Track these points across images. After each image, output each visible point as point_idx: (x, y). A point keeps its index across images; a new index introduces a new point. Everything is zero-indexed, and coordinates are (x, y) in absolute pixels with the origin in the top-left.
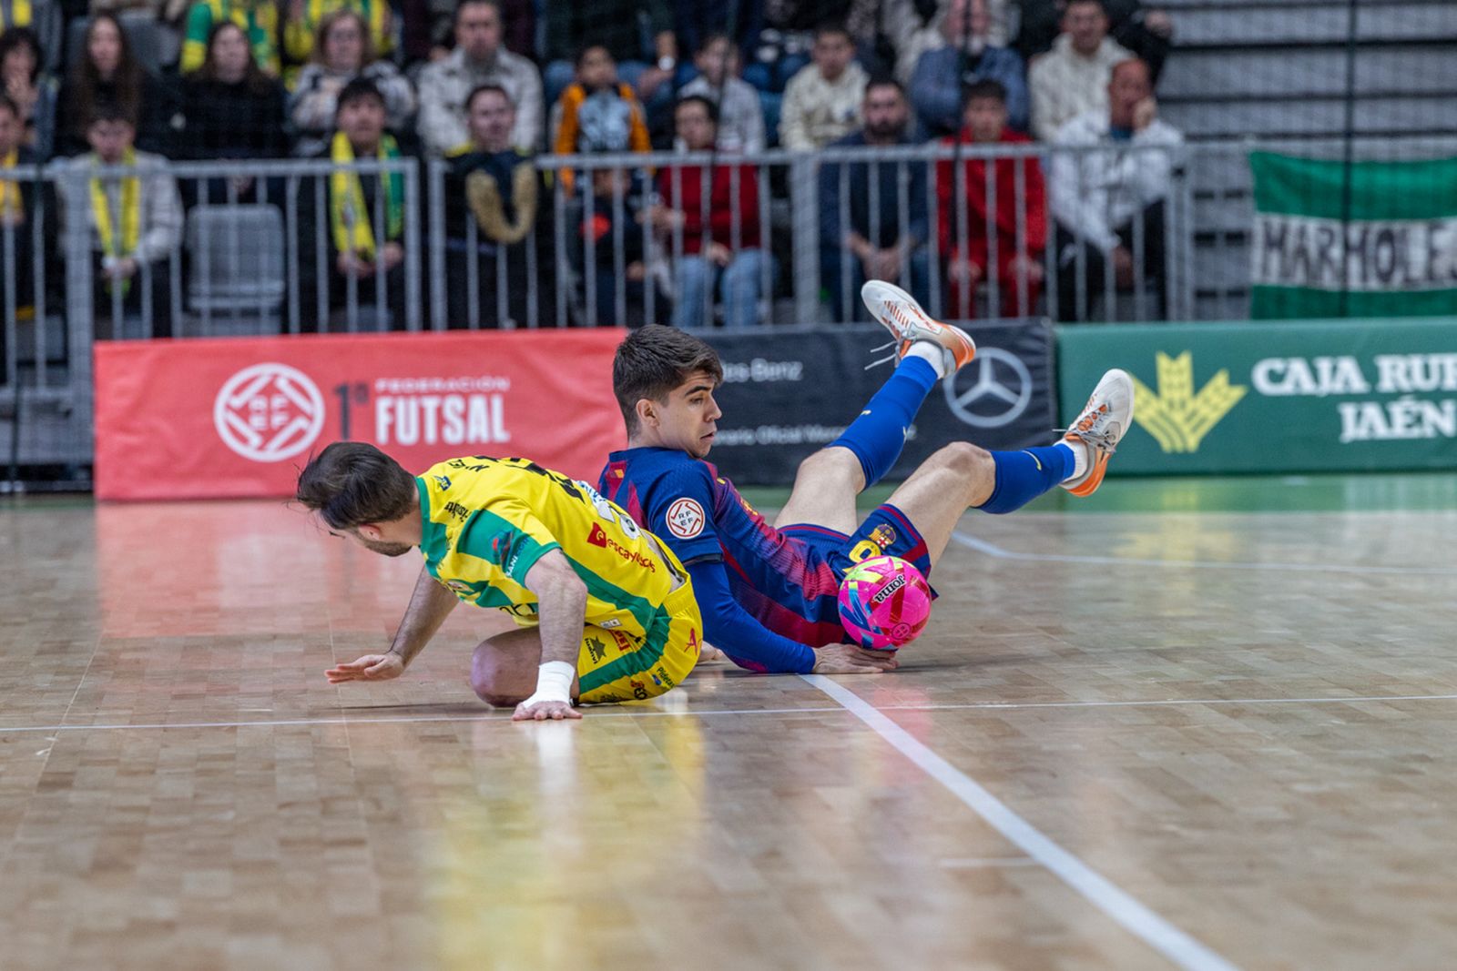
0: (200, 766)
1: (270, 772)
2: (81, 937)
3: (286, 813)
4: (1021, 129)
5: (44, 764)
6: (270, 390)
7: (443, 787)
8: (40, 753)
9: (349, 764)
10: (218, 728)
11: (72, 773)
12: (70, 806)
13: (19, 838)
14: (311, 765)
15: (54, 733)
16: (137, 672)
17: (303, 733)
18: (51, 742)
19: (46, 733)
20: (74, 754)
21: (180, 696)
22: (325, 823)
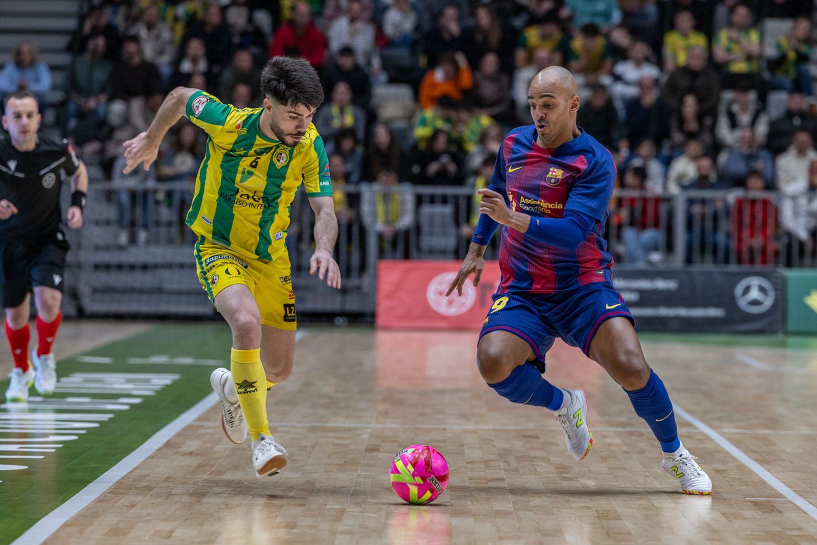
1: (462, 448)
3: (470, 466)
4: (771, 185)
5: (367, 441)
7: (535, 457)
8: (364, 436)
9: (494, 446)
10: (437, 429)
11: (379, 445)
12: (379, 459)
13: (360, 472)
14: (478, 446)
15: (369, 428)
16: (401, 403)
17: (474, 432)
18: (368, 432)
19: (366, 428)
20: (379, 437)
21: (421, 414)
22: (487, 471)
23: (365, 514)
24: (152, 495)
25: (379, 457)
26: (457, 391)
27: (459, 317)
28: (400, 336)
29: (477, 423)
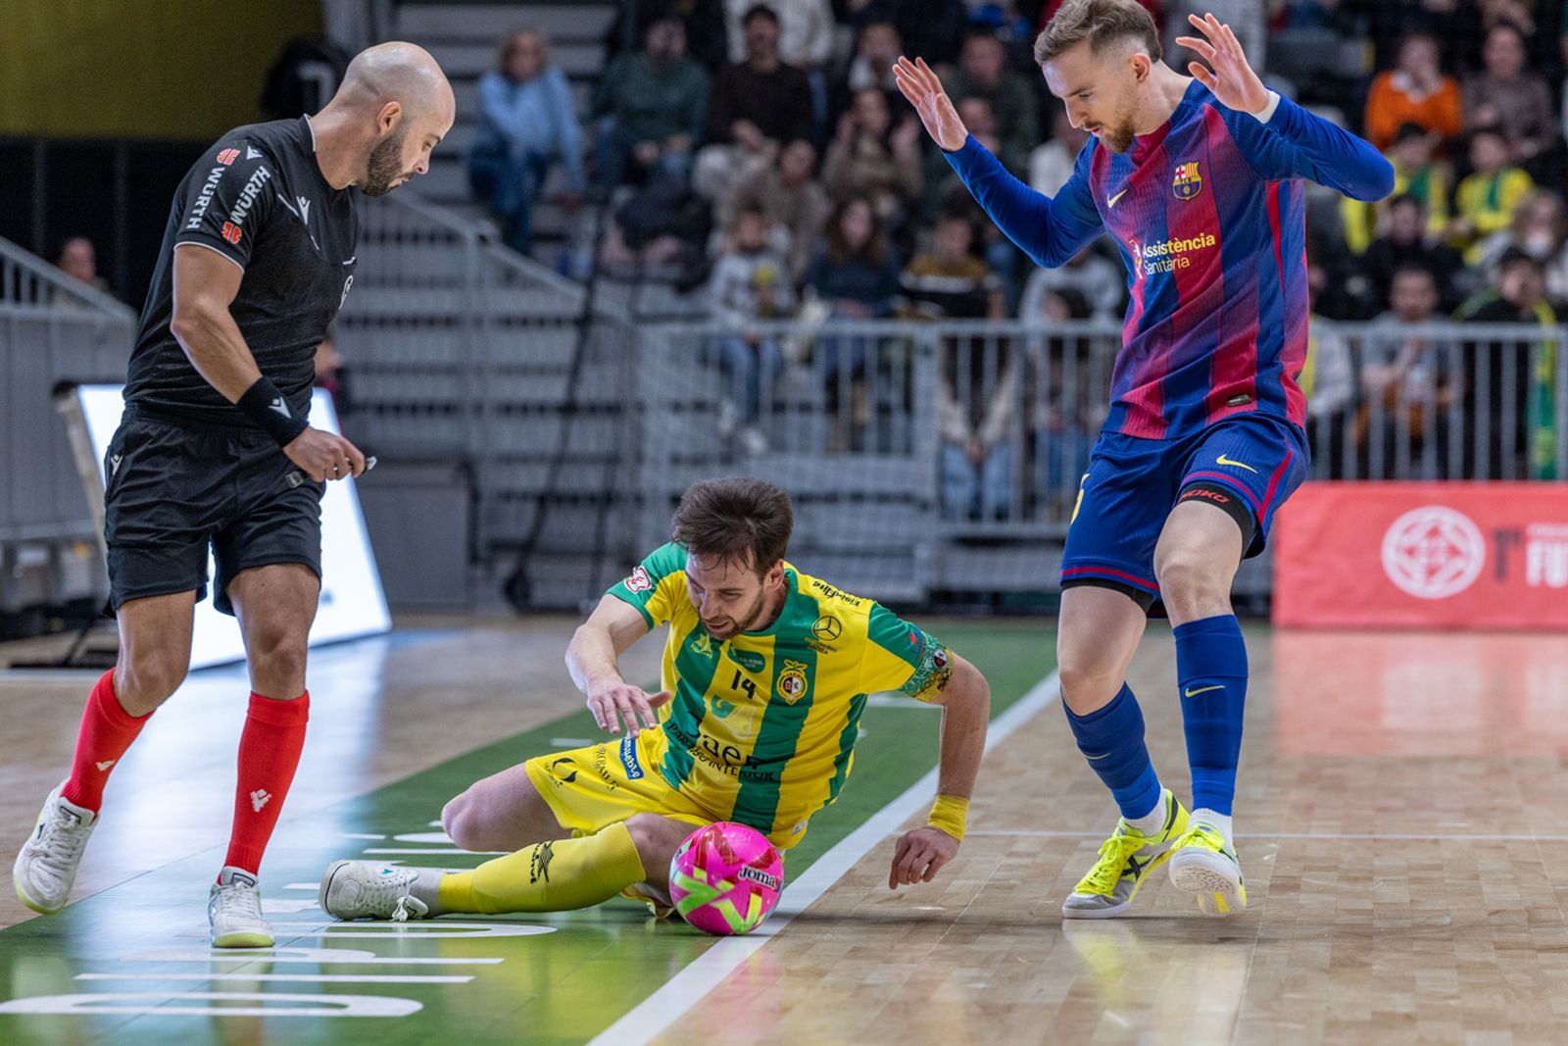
0: (1414, 874)
1: (1475, 882)
2: (1332, 1026)
3: (1495, 920)
5: (1272, 868)
6: (1434, 533)
8: (1266, 858)
9: (1545, 877)
10: (1423, 841)
11: (1299, 878)
12: (1301, 906)
14: (1511, 876)
15: (1275, 840)
16: (1338, 786)
17: (1499, 847)
18: (1273, 849)
19: (1269, 840)
20: (1297, 859)
21: (1382, 810)
22: (1532, 930)
23: (1281, 1025)
24: (824, 988)
25: (1301, 902)
26: (1455, 759)
27: (1450, 601)
28: (1328, 643)
29: (1504, 829)
